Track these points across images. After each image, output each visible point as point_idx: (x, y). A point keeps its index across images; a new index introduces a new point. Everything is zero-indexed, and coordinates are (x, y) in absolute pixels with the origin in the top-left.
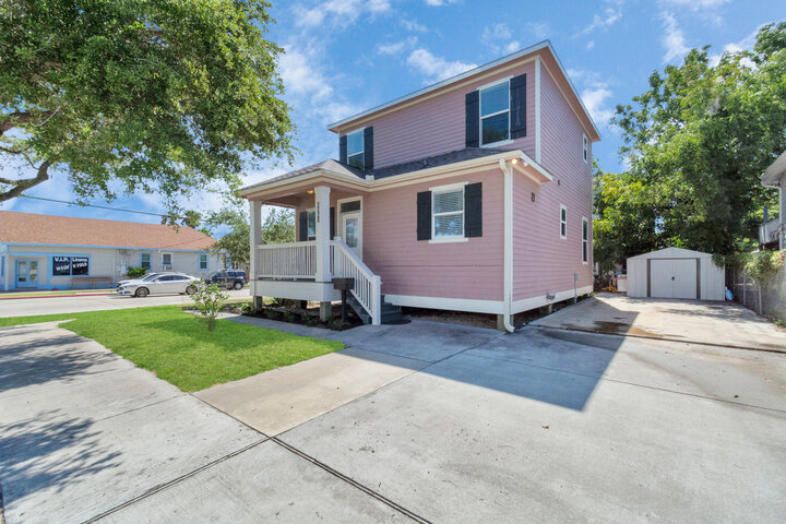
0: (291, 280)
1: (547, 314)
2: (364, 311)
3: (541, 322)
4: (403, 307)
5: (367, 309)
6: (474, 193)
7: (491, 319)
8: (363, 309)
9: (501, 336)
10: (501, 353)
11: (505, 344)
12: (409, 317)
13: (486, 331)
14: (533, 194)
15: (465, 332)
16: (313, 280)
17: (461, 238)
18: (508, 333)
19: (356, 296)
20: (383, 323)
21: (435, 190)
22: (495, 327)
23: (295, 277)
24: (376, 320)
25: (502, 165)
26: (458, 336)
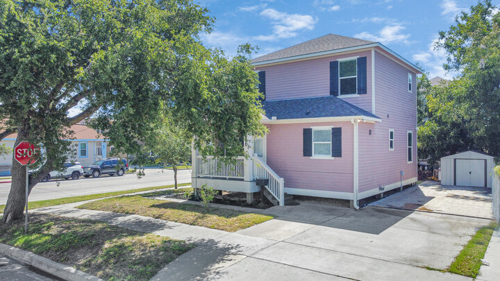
0: (225, 179)
1: (380, 199)
2: (274, 198)
3: (375, 204)
4: (293, 195)
5: (276, 197)
6: (337, 133)
7: (346, 203)
8: (273, 197)
9: (352, 211)
10: (352, 218)
11: (353, 215)
12: (297, 201)
13: (344, 209)
14: (370, 131)
15: (333, 210)
16: (242, 180)
17: (329, 157)
18: (356, 209)
19: (269, 189)
20: (285, 205)
21: (314, 128)
22: (349, 207)
23: (228, 177)
24: (282, 204)
25: (353, 122)
26: (330, 212)
